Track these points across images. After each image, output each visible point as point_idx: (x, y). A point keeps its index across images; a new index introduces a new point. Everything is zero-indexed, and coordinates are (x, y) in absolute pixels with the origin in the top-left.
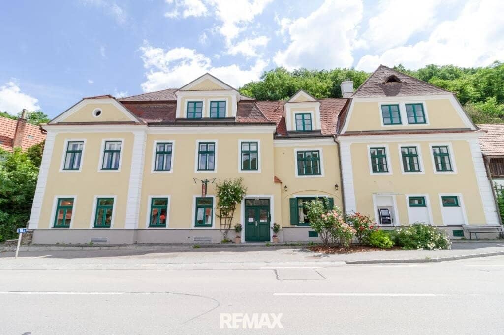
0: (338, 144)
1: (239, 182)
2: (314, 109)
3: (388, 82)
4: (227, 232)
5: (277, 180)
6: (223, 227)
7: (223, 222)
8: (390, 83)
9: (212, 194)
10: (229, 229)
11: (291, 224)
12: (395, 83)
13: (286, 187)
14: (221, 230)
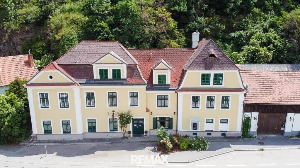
0: (178, 93)
1: (129, 111)
2: (167, 73)
3: (210, 57)
4: (124, 134)
5: (147, 110)
6: (123, 131)
7: (123, 129)
8: (210, 58)
9: (117, 117)
10: (125, 132)
11: (153, 129)
12: (213, 58)
13: (151, 113)
14: (122, 132)
